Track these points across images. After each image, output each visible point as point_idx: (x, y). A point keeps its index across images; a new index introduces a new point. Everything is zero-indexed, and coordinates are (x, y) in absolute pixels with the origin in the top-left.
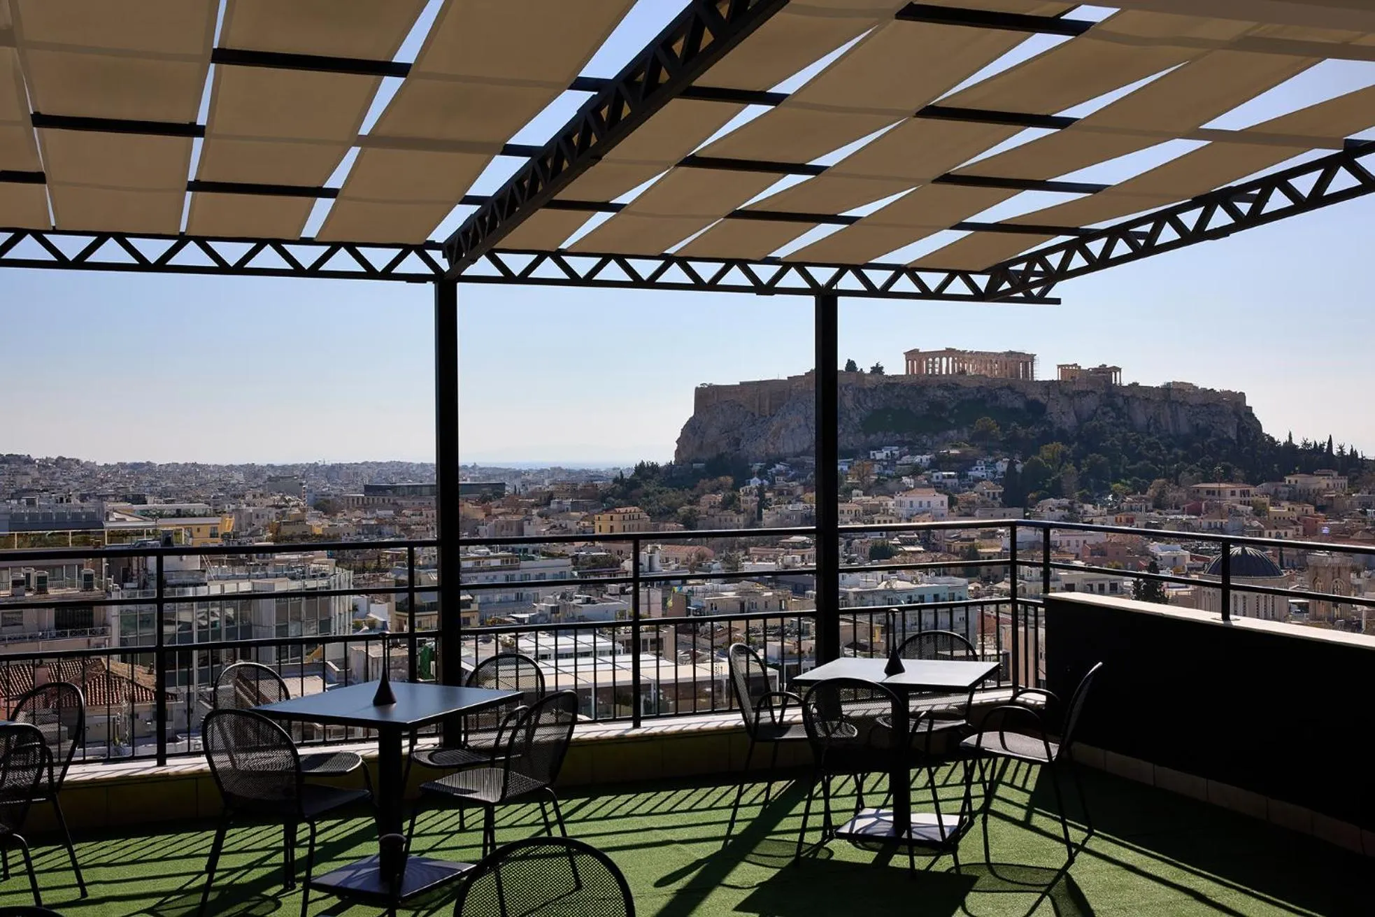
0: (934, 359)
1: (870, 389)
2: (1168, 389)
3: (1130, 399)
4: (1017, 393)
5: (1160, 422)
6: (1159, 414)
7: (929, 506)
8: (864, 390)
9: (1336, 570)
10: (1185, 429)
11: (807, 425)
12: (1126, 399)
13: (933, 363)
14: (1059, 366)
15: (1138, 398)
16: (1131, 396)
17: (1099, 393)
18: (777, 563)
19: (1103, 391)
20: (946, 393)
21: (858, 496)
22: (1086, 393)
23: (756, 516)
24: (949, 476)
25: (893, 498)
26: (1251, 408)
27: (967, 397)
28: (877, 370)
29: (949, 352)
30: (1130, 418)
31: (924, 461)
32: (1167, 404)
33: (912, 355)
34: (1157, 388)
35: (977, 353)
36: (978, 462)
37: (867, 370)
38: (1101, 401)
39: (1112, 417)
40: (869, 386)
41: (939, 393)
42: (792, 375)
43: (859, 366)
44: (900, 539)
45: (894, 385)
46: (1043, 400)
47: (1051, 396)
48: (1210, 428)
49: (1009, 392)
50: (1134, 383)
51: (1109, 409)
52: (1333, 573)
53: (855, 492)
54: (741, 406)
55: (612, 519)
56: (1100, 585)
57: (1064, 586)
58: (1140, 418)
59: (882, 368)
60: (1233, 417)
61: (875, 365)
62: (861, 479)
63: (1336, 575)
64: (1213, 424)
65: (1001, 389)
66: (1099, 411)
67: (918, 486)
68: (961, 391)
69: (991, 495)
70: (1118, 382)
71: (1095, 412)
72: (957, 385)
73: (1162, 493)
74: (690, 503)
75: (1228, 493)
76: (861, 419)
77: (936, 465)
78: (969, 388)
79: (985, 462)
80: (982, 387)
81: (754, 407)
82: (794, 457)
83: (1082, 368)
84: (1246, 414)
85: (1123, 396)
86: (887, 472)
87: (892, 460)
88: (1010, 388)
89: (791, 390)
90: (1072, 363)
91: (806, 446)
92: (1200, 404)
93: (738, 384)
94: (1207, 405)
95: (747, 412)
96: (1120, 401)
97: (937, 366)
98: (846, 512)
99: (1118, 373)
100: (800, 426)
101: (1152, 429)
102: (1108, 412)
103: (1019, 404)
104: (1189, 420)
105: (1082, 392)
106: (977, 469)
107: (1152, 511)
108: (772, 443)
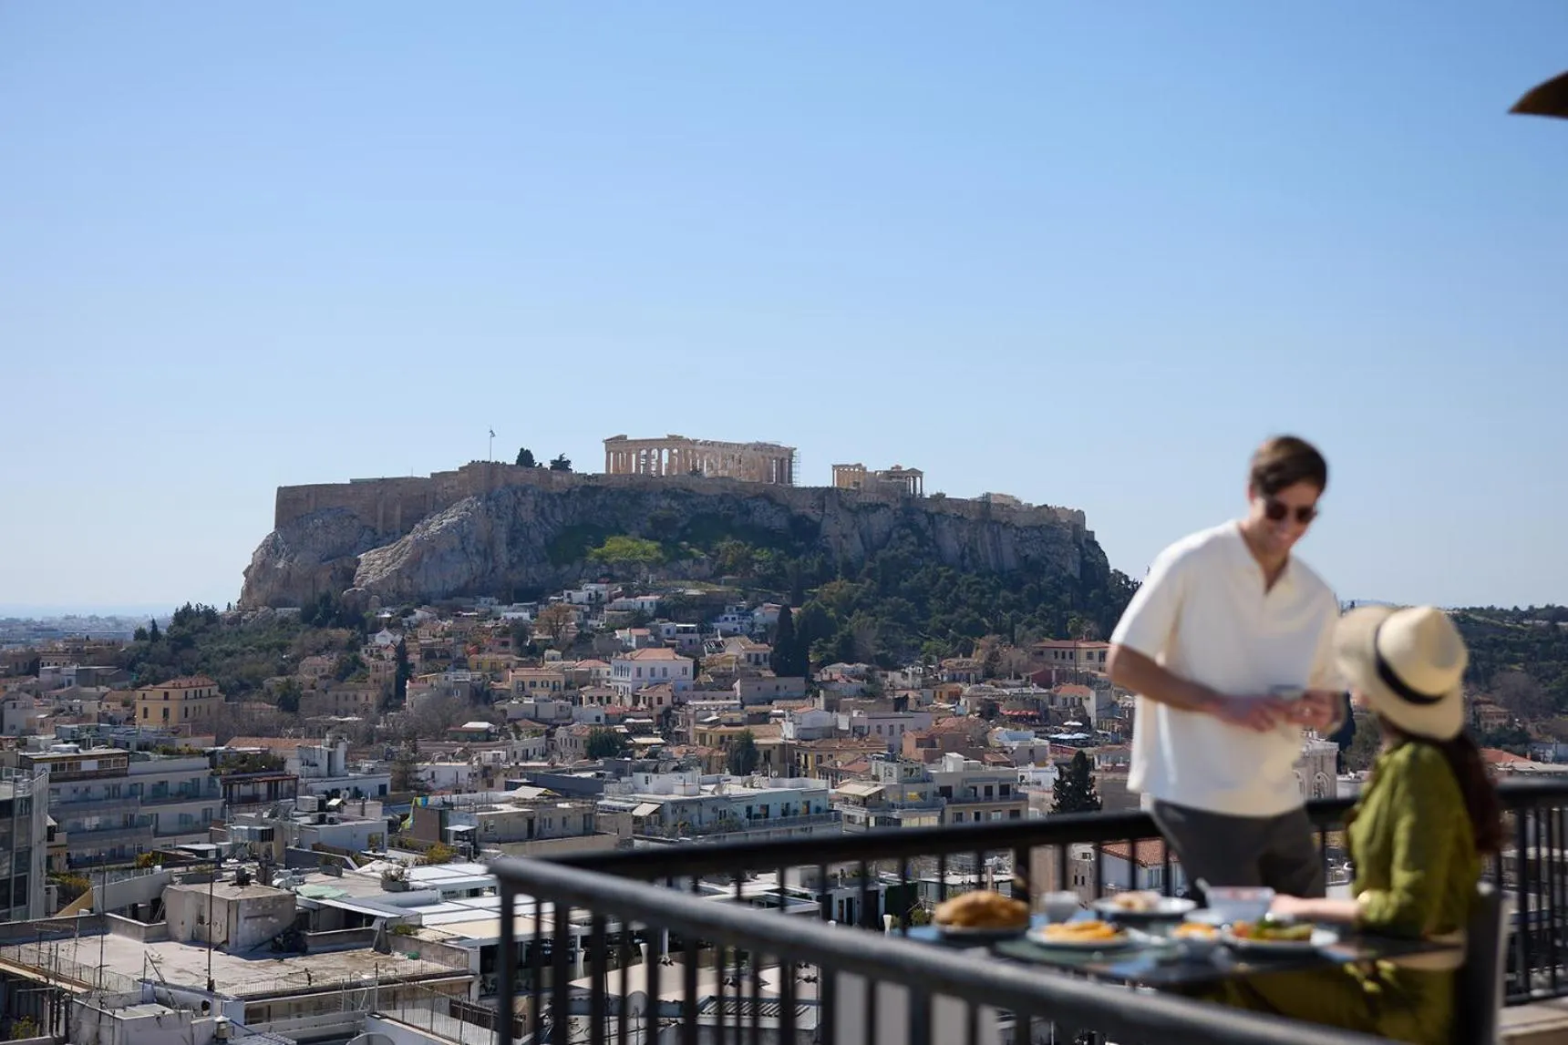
0: (649, 451)
1: (559, 494)
2: (985, 504)
3: (936, 518)
4: (778, 505)
5: (977, 551)
6: (976, 540)
7: (665, 673)
8: (550, 497)
9: (1318, 762)
10: (1010, 562)
11: (463, 549)
12: (931, 517)
13: (648, 457)
14: (834, 467)
15: (948, 516)
16: (939, 514)
17: (893, 508)
18: (471, 763)
19: (899, 506)
20: (674, 504)
21: (553, 659)
22: (876, 507)
23: (392, 691)
24: (686, 630)
25: (609, 663)
26: (1093, 533)
27: (704, 510)
28: (561, 465)
29: (674, 441)
30: (937, 546)
31: (647, 606)
32: (986, 526)
33: (617, 445)
34: (974, 501)
35: (713, 443)
36: (727, 608)
37: (547, 465)
38: (896, 518)
39: (912, 543)
40: (558, 490)
41: (664, 503)
42: (437, 471)
43: (537, 460)
44: (627, 725)
45: (596, 489)
46: (814, 516)
47: (826, 511)
48: (1044, 563)
49: (765, 502)
50: (938, 494)
51: (908, 531)
52: (1316, 765)
53: (548, 653)
54: (354, 517)
55: (166, 696)
56: (986, 788)
57: (938, 790)
58: (950, 544)
59: (569, 462)
60: (1073, 546)
61: (557, 459)
62: (555, 631)
63: (1319, 768)
64: (1048, 556)
65: (756, 497)
66: (895, 535)
67: (643, 643)
68: (694, 501)
69: (753, 659)
70: (918, 492)
71: (889, 535)
72: (691, 491)
73: (994, 657)
74: (282, 672)
75: (1083, 654)
76: (546, 540)
77: (663, 611)
78: (707, 497)
79: (738, 609)
80: (727, 495)
81: (376, 521)
82: (443, 599)
83: (868, 470)
84: (1087, 541)
85: (926, 512)
86: (590, 622)
87: (596, 604)
88: (769, 497)
89: (435, 494)
90: (853, 463)
91: (462, 582)
92: (1030, 527)
93: (349, 482)
94: (1039, 528)
95: (364, 527)
96: (922, 521)
97: (654, 462)
98: (539, 684)
99: (918, 479)
100: (453, 550)
101: (967, 561)
102: (908, 535)
103: (780, 522)
104: (1016, 550)
105: (870, 505)
106: (726, 619)
107: (984, 682)
108: (408, 577)
